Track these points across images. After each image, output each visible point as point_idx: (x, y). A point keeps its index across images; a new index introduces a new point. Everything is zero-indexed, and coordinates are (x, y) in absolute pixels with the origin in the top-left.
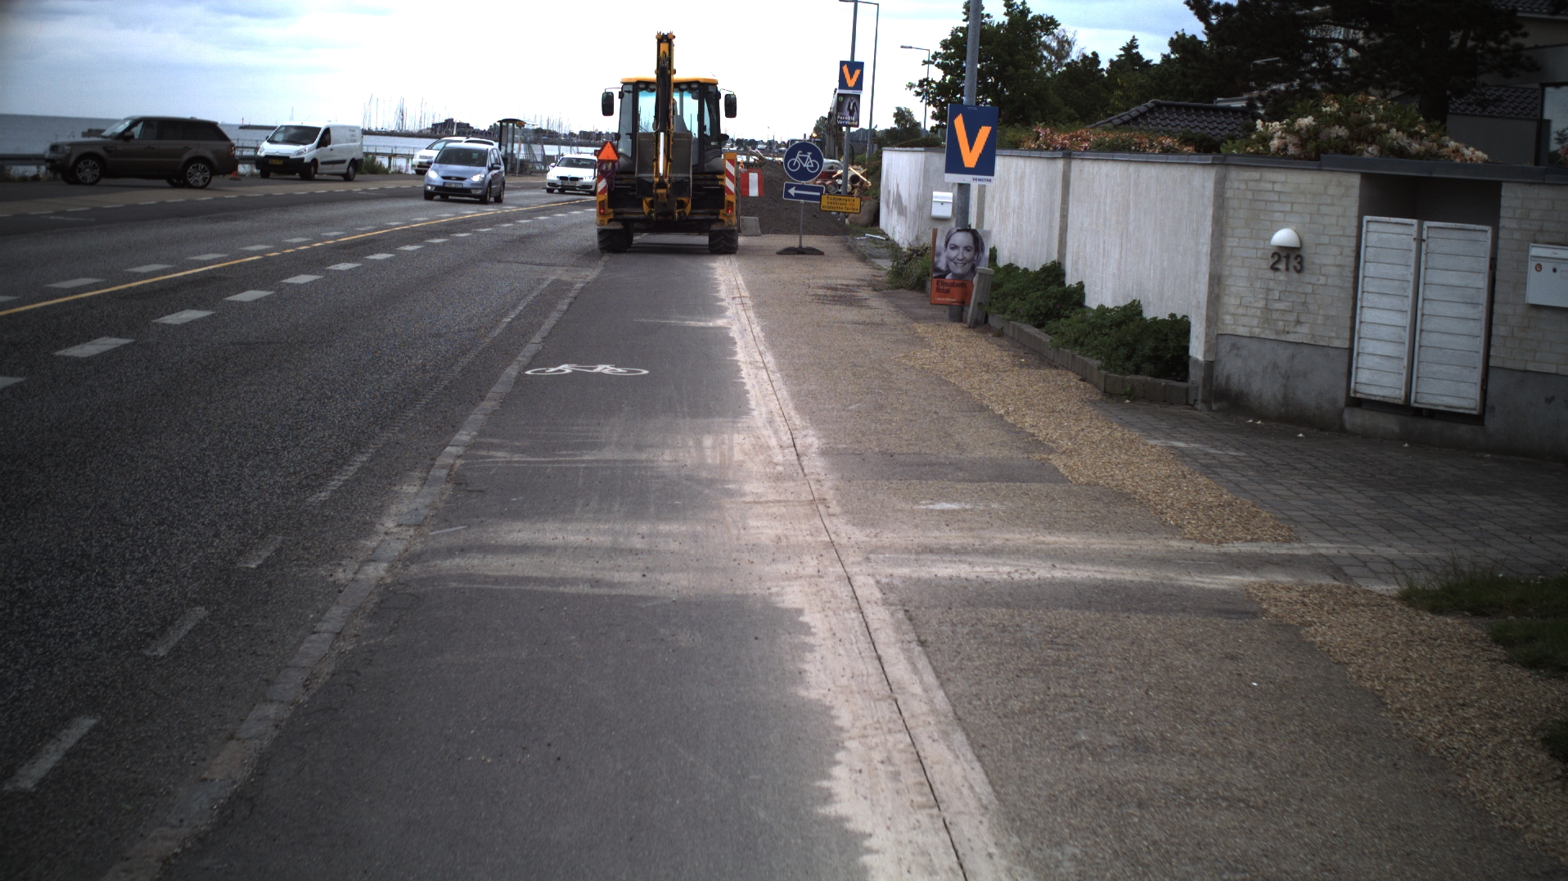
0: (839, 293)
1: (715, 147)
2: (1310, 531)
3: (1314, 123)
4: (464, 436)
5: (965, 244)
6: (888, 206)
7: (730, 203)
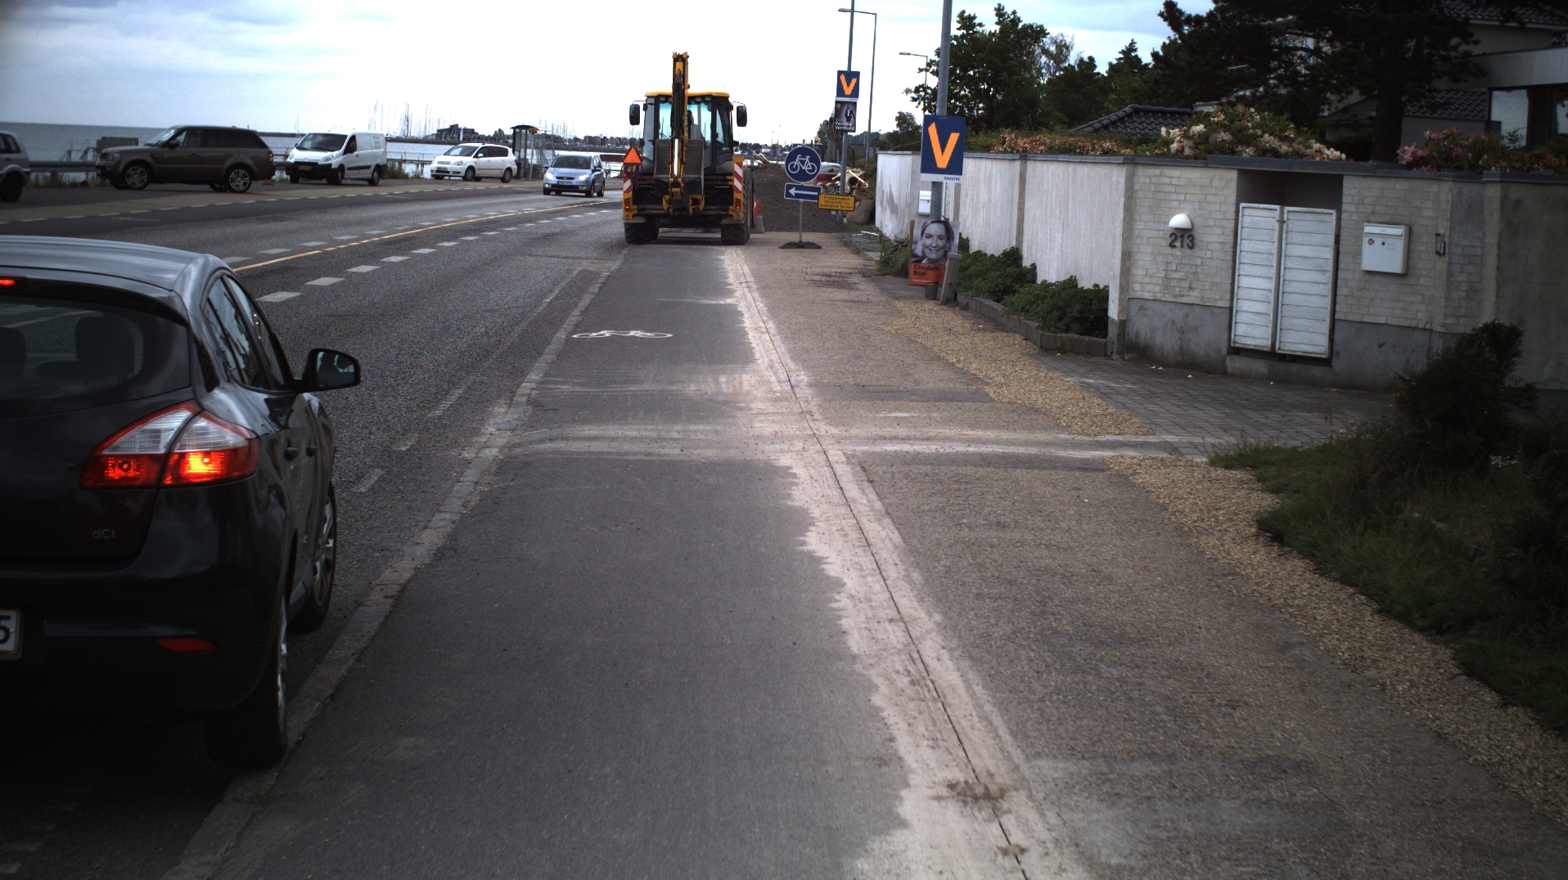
0: (832, 279)
1: (726, 152)
2: (1165, 430)
3: (1204, 130)
4: (534, 376)
5: (939, 234)
6: (882, 205)
7: (738, 201)
